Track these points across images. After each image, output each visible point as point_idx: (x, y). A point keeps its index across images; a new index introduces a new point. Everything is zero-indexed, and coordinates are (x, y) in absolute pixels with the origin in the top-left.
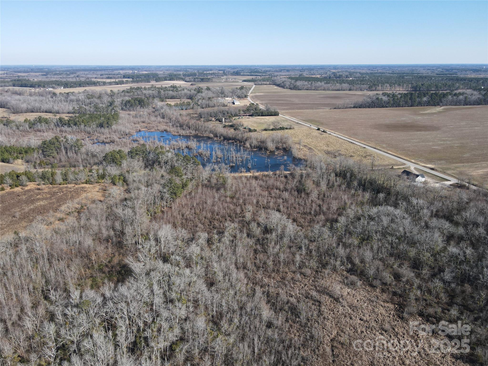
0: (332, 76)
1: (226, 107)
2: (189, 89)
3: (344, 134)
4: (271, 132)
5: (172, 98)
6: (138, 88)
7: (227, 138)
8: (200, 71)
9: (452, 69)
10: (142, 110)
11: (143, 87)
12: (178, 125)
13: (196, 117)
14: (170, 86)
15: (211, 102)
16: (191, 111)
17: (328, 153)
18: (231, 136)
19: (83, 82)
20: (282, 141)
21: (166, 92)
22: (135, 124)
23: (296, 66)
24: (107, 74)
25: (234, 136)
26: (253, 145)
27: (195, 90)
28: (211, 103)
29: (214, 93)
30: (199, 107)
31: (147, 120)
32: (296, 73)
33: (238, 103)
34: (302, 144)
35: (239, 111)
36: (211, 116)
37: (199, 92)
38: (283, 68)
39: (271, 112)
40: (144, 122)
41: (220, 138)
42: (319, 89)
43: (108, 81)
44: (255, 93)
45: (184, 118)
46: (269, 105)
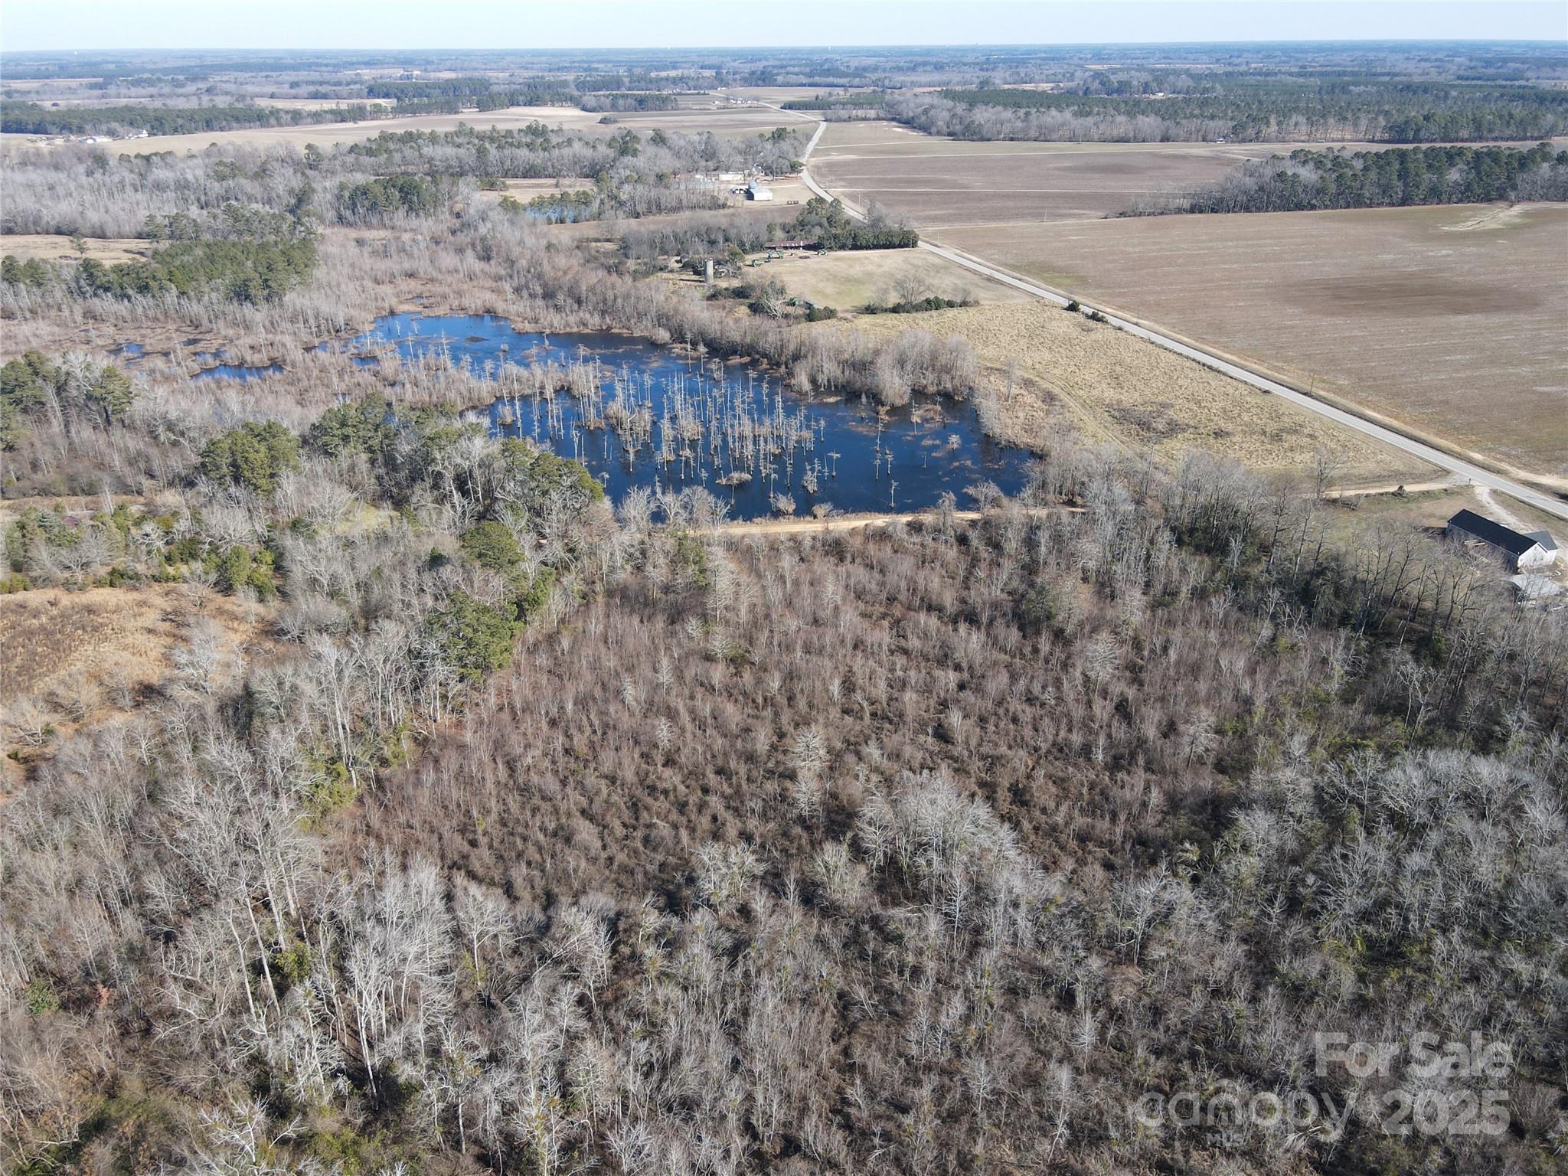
0: (1096, 85)
1: (722, 211)
2: (591, 138)
3: (1173, 327)
4: (891, 319)
5: (530, 172)
6: (409, 138)
7: (718, 349)
8: (638, 71)
9: (1505, 61)
10: (414, 222)
11: (427, 131)
12: (539, 290)
13: (606, 254)
14: (523, 126)
15: (667, 192)
16: (588, 229)
17: (1122, 416)
18: (736, 337)
19: (222, 111)
20: (934, 362)
21: (507, 152)
22: (377, 282)
23: (964, 51)
24: (313, 83)
25: (748, 340)
26: (822, 379)
27: (610, 146)
28: (668, 196)
29: (677, 155)
30: (620, 213)
31: (423, 266)
32: (968, 76)
33: (764, 194)
34: (1019, 373)
35: (770, 228)
36: (664, 251)
37: (623, 152)
38: (920, 59)
39: (890, 234)
40: (411, 275)
41: (694, 344)
42: (1055, 136)
43: (314, 106)
44: (827, 152)
45: (562, 261)
46: (878, 205)
